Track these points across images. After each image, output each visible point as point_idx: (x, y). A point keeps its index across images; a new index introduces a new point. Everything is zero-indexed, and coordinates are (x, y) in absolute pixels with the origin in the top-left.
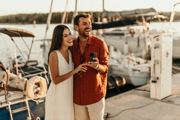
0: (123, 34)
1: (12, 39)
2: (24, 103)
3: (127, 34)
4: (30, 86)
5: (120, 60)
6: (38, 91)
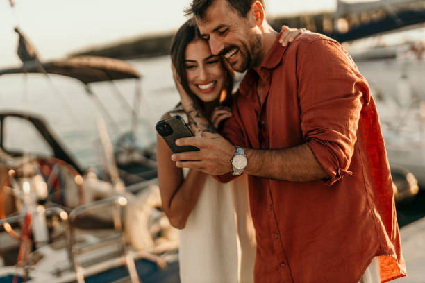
0: (392, 57)
2: (123, 270)
3: (404, 52)
5: (396, 124)
6: (162, 229)
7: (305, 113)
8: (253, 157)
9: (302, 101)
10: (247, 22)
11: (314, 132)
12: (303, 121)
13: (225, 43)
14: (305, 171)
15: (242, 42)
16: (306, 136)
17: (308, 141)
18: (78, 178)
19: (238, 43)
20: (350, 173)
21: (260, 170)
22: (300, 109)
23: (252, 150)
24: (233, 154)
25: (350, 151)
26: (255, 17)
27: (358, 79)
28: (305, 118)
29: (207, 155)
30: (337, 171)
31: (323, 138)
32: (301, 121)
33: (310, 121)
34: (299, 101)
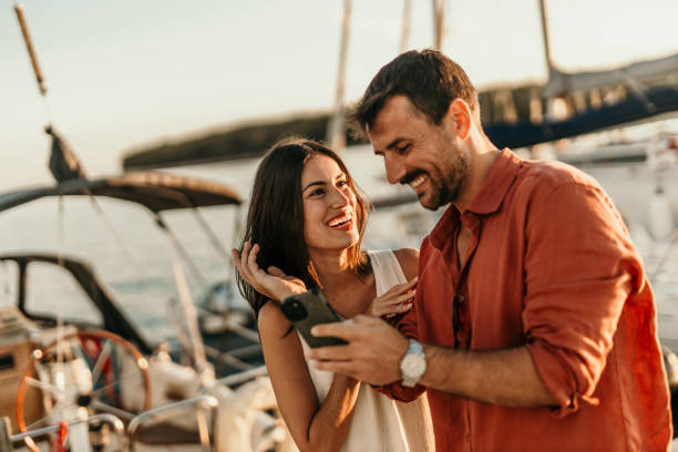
0: (641, 158)
1: (161, 224)
3: (659, 153)
4: (235, 428)
6: (276, 444)
7: (533, 297)
8: (435, 360)
9: (529, 277)
10: (443, 133)
11: (542, 330)
12: (527, 309)
13: (407, 166)
14: (519, 392)
15: (434, 165)
16: (529, 333)
17: (531, 341)
18: (143, 362)
19: (427, 166)
20: (595, 401)
21: (445, 381)
22: (525, 287)
23: (435, 348)
24: (402, 351)
25: (598, 367)
26: (456, 124)
27: (625, 253)
28: (532, 304)
29: (360, 351)
30: (572, 398)
31: (555, 342)
32: (523, 307)
33: (538, 311)
34: (525, 275)
